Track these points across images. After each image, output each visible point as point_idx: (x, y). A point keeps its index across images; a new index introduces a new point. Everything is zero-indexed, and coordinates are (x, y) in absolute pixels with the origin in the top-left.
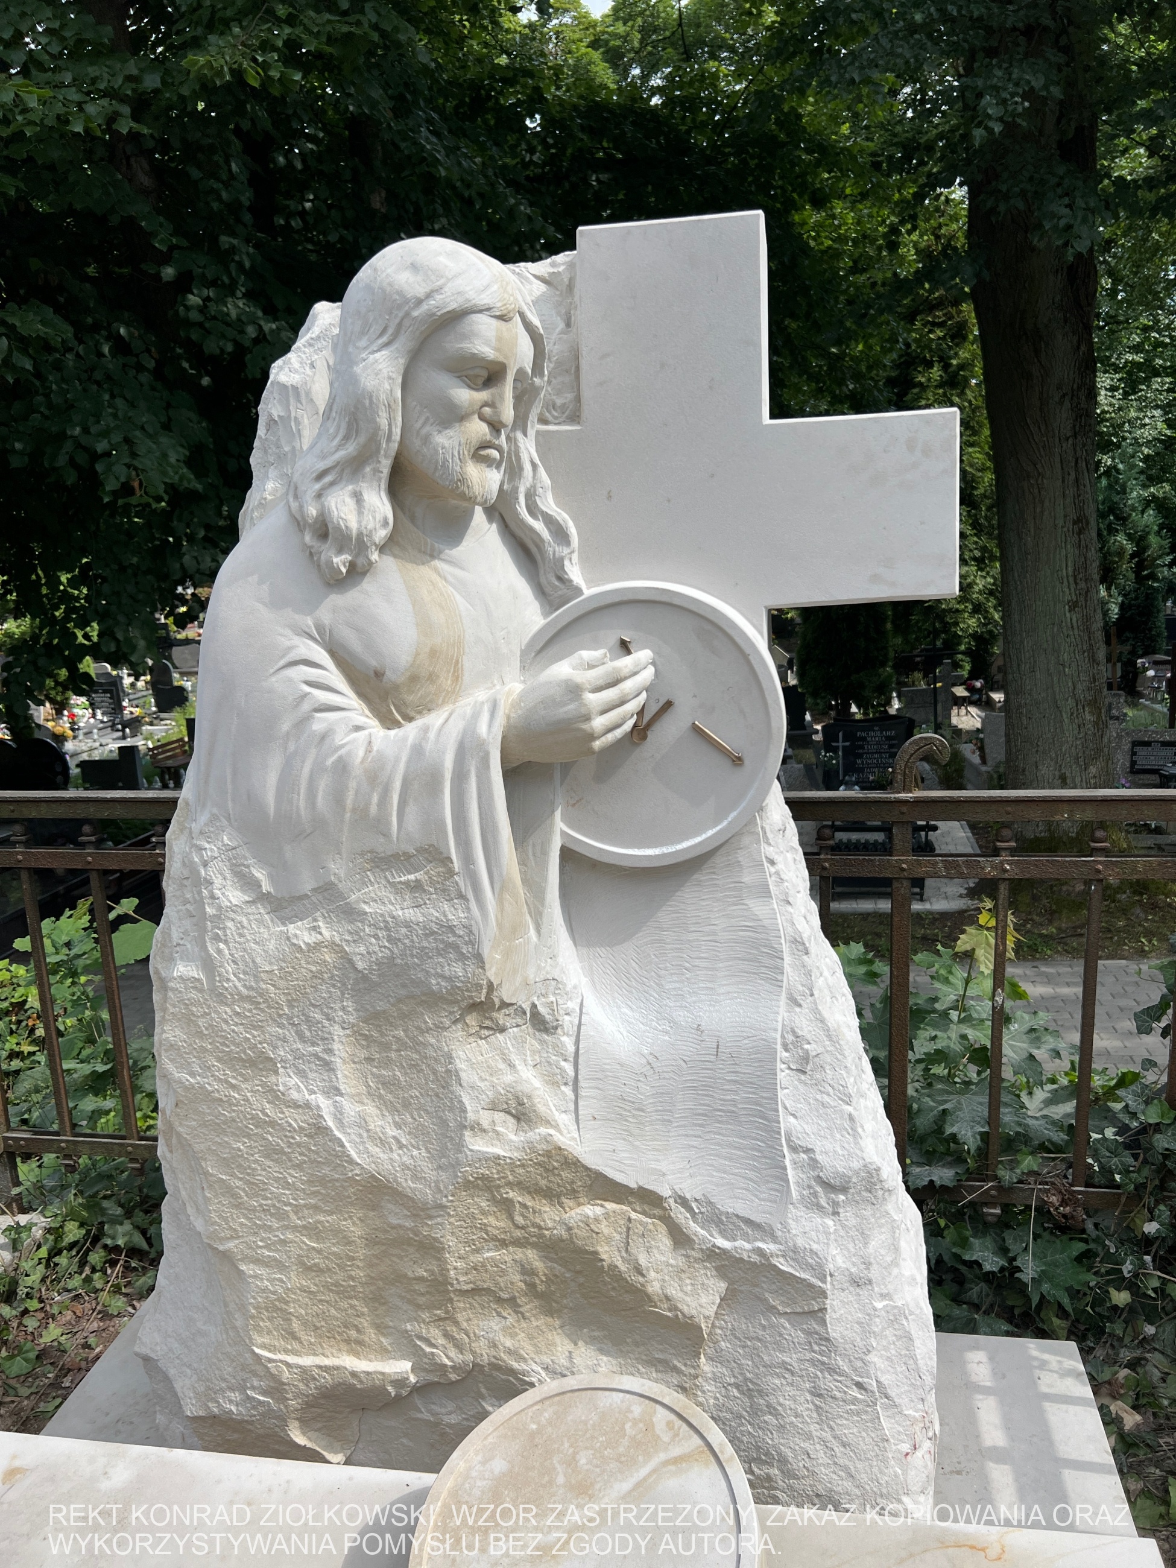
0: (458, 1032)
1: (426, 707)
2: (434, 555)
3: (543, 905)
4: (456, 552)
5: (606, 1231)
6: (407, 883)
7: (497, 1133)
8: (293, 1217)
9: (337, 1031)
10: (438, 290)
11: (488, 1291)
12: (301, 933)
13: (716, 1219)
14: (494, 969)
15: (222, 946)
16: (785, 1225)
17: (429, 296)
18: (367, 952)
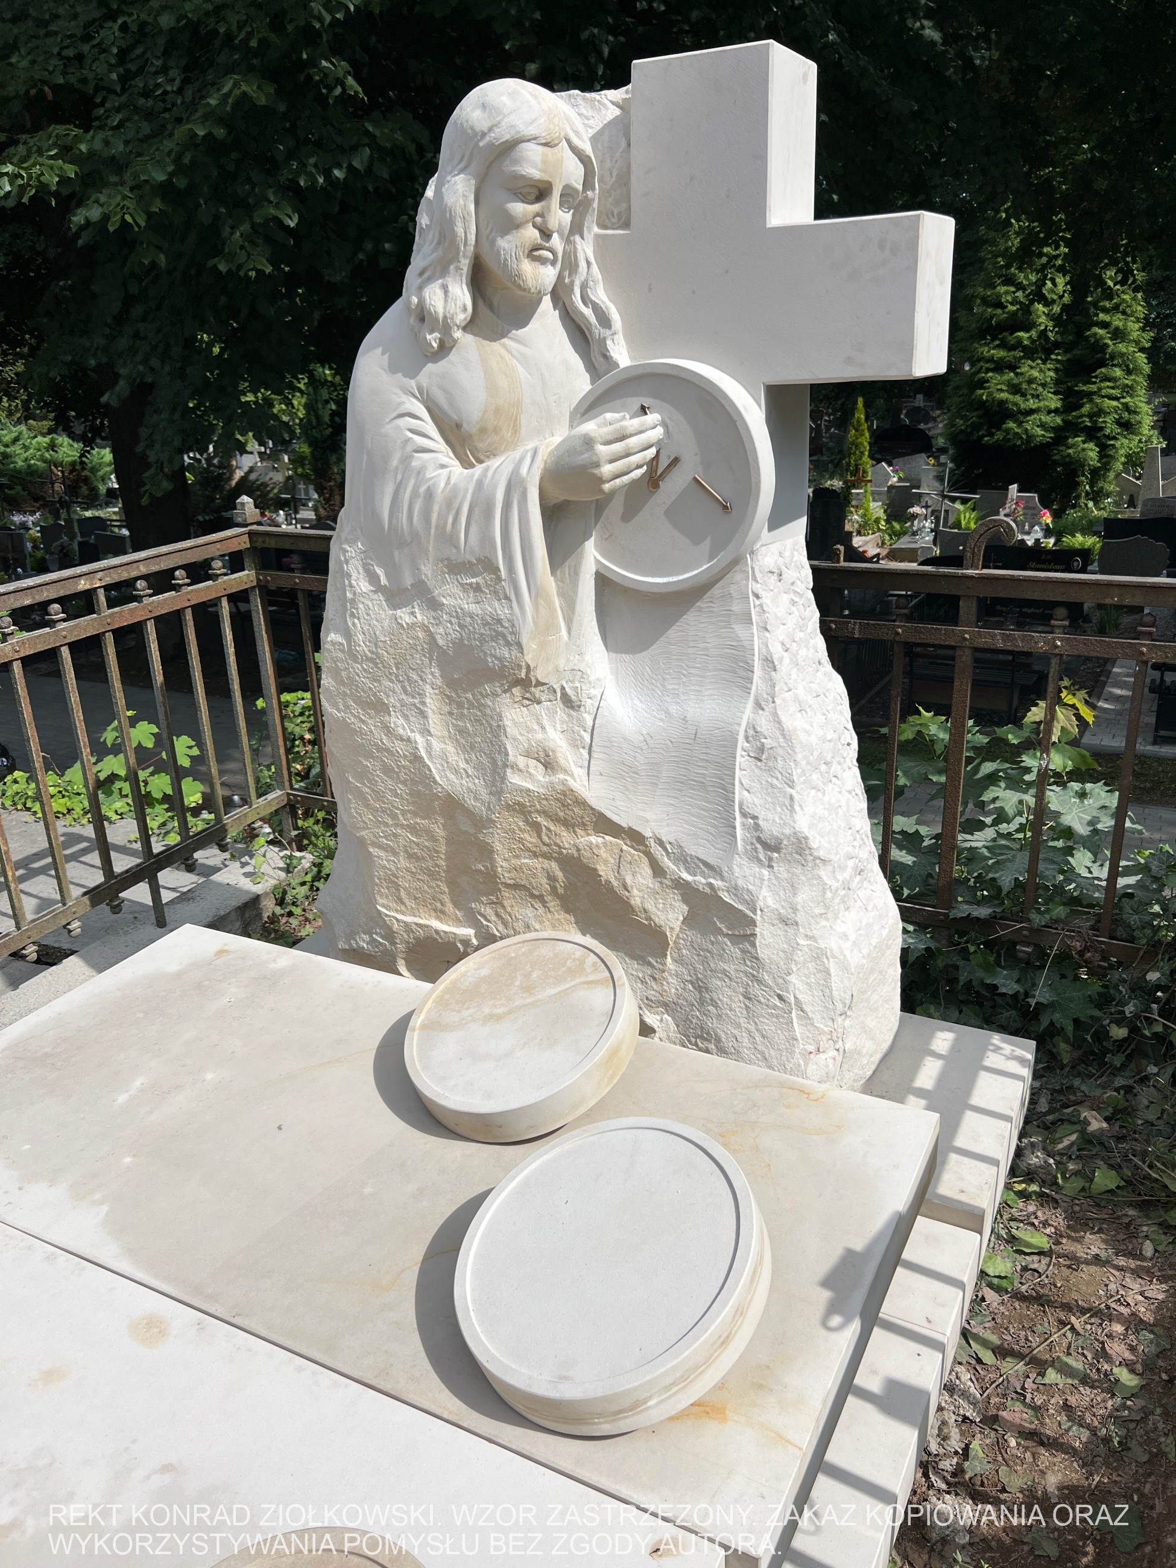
0: (506, 699)
1: (492, 454)
2: (503, 335)
3: (573, 613)
4: (521, 332)
5: (604, 855)
6: (471, 584)
7: (530, 774)
8: (401, 818)
9: (428, 689)
10: (497, 125)
11: (524, 886)
12: (404, 616)
13: (683, 859)
14: (530, 656)
15: (356, 621)
16: (730, 869)
17: (490, 130)
18: (445, 633)
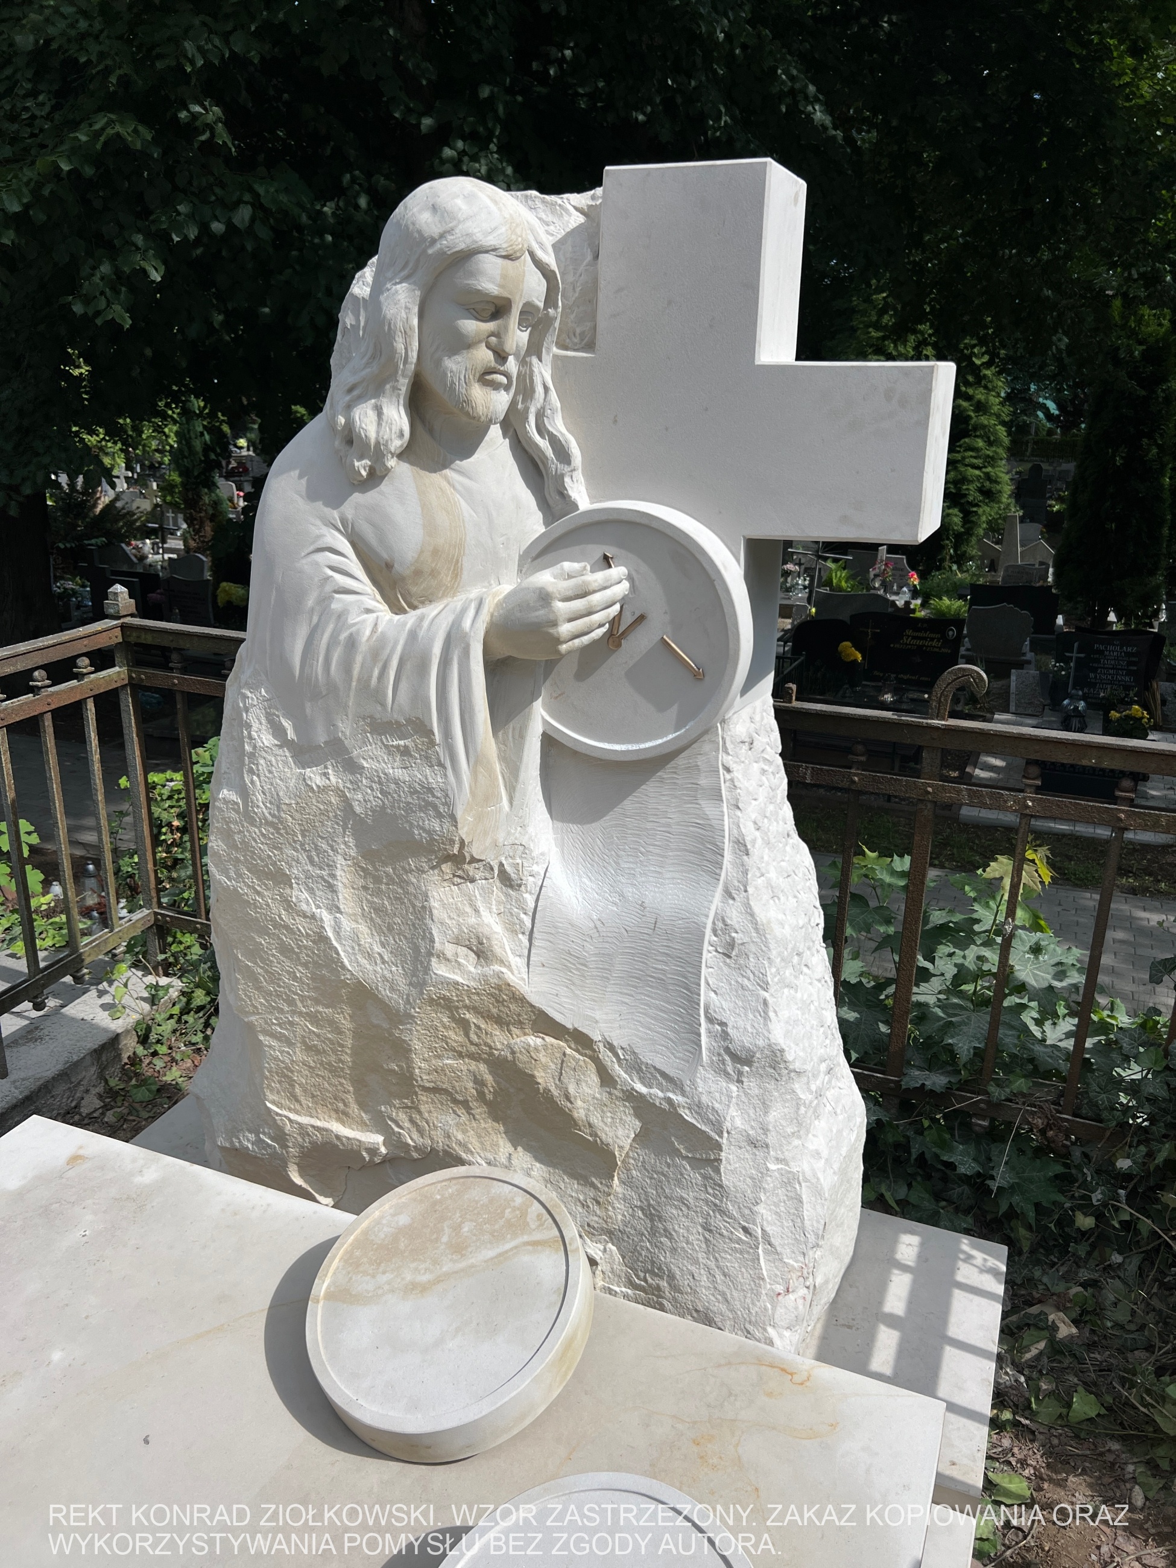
0: (433, 876)
1: (428, 599)
2: (445, 465)
3: (517, 781)
4: (466, 464)
5: (543, 1060)
6: (398, 747)
7: (459, 964)
8: (299, 1004)
9: (340, 860)
10: (450, 231)
11: (446, 1091)
12: (315, 776)
13: (636, 1066)
14: (465, 829)
15: (255, 778)
16: (693, 1083)
17: (442, 236)
18: (365, 799)
